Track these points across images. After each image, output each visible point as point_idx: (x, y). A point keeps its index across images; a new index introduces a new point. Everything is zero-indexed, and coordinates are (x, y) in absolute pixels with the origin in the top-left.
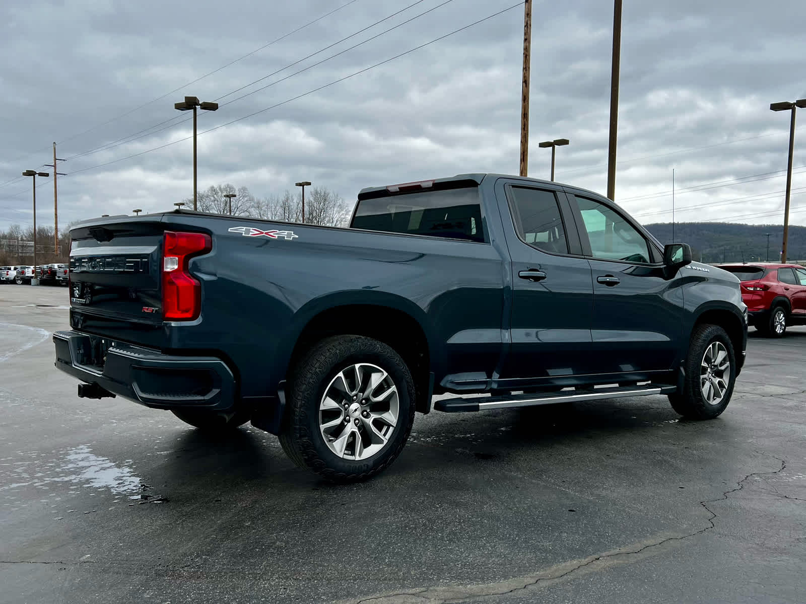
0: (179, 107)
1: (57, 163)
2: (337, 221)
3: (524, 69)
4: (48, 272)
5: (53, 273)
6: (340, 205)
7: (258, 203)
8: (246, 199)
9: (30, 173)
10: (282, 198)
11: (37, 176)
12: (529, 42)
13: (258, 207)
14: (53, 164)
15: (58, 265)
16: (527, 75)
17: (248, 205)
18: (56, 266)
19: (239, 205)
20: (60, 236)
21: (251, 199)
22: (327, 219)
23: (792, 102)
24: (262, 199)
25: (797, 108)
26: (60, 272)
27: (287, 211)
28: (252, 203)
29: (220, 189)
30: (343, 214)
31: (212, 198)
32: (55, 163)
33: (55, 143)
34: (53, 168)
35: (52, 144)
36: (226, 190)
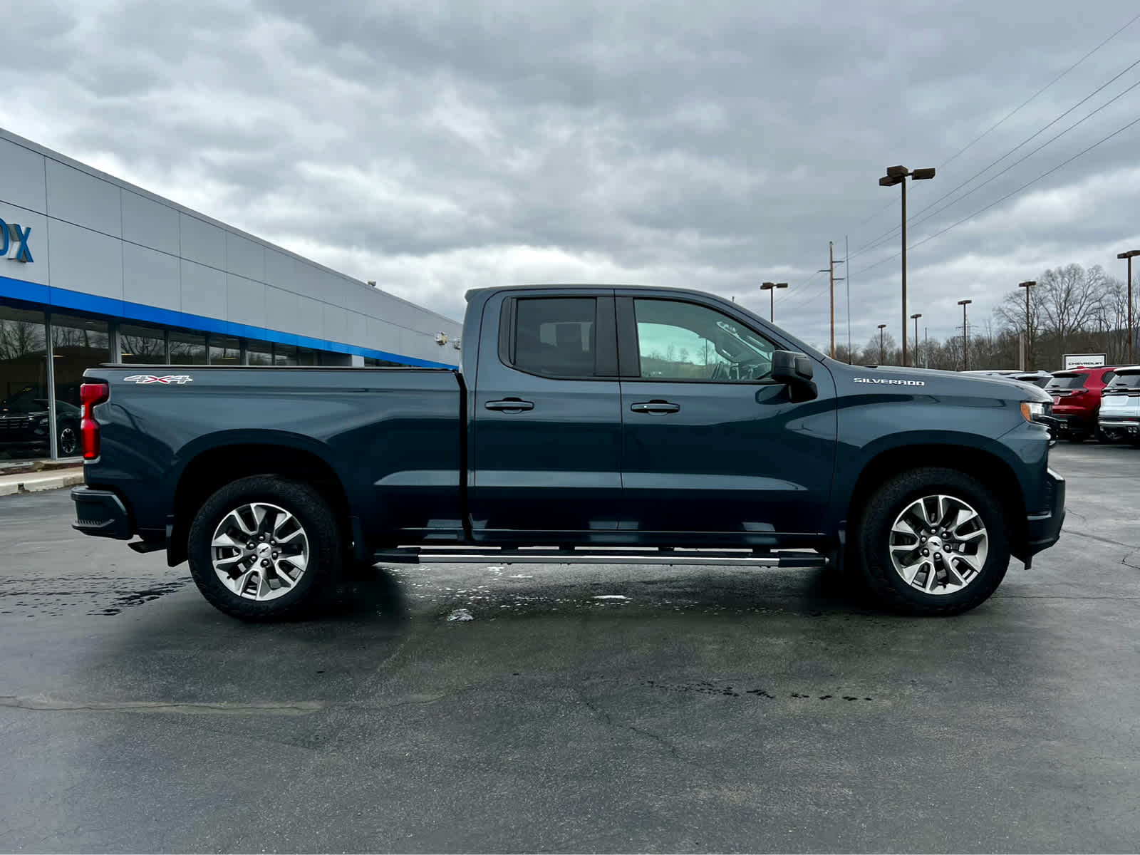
0: (885, 182)
1: (834, 267)
8: (1099, 282)
9: (767, 286)
11: (775, 288)
14: (829, 268)
17: (1103, 290)
19: (1088, 293)
21: (1108, 282)
28: (1110, 287)
29: (1060, 272)
32: (832, 268)
33: (831, 243)
34: (829, 273)
35: (829, 243)
36: (1069, 272)
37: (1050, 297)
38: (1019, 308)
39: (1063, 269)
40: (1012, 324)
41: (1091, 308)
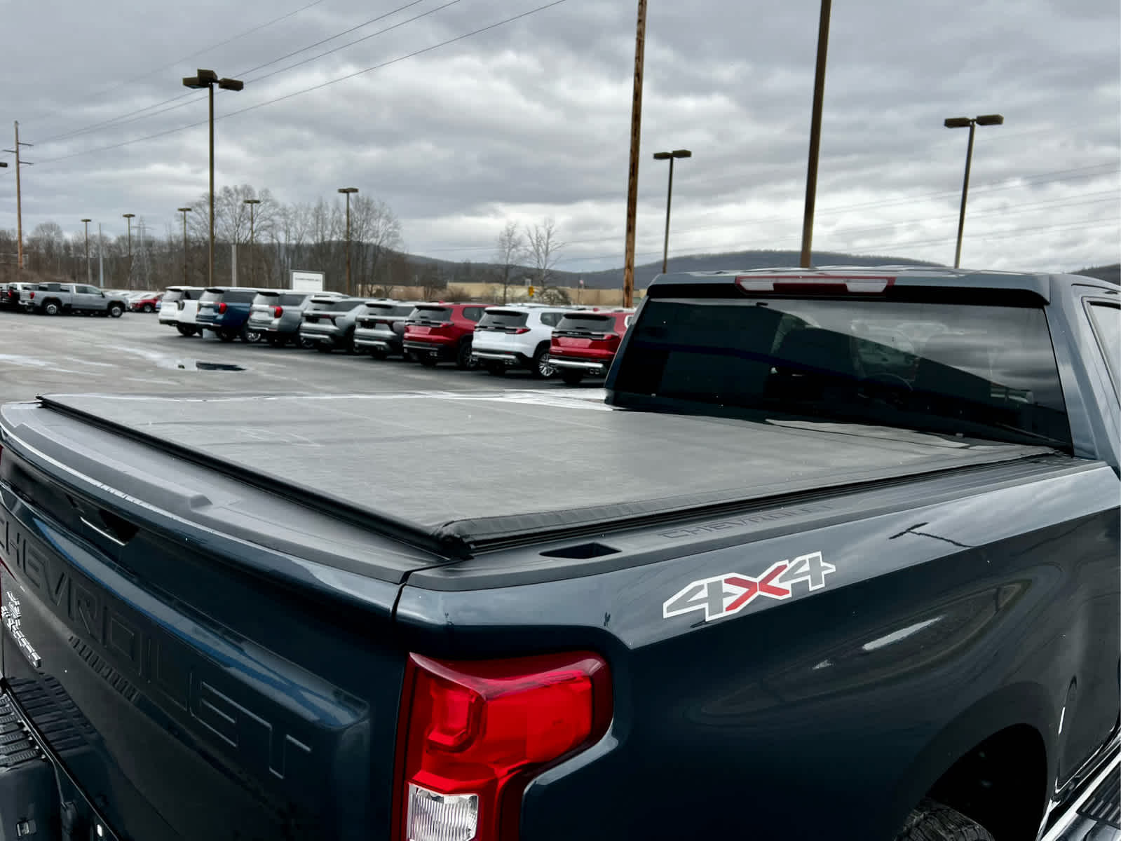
0: (189, 83)
1: (20, 149)
2: (383, 237)
3: (636, 58)
4: (8, 295)
5: (15, 296)
6: (387, 216)
7: (284, 209)
8: (268, 204)
10: (314, 205)
12: (644, 25)
13: (284, 214)
14: (15, 149)
15: (22, 286)
16: (640, 66)
17: (271, 211)
18: (19, 286)
19: (259, 211)
20: (25, 241)
21: (275, 205)
22: (370, 232)
23: (971, 118)
24: (289, 205)
25: (977, 127)
26: (24, 295)
27: (320, 222)
28: (277, 210)
29: (236, 190)
30: (390, 228)
31: (226, 202)
32: (18, 149)
33: (16, 123)
34: (15, 154)
35: (13, 124)
36: (243, 191)
37: (226, 210)
38: (198, 217)
39: (239, 187)
40: (193, 231)
41: (260, 225)
